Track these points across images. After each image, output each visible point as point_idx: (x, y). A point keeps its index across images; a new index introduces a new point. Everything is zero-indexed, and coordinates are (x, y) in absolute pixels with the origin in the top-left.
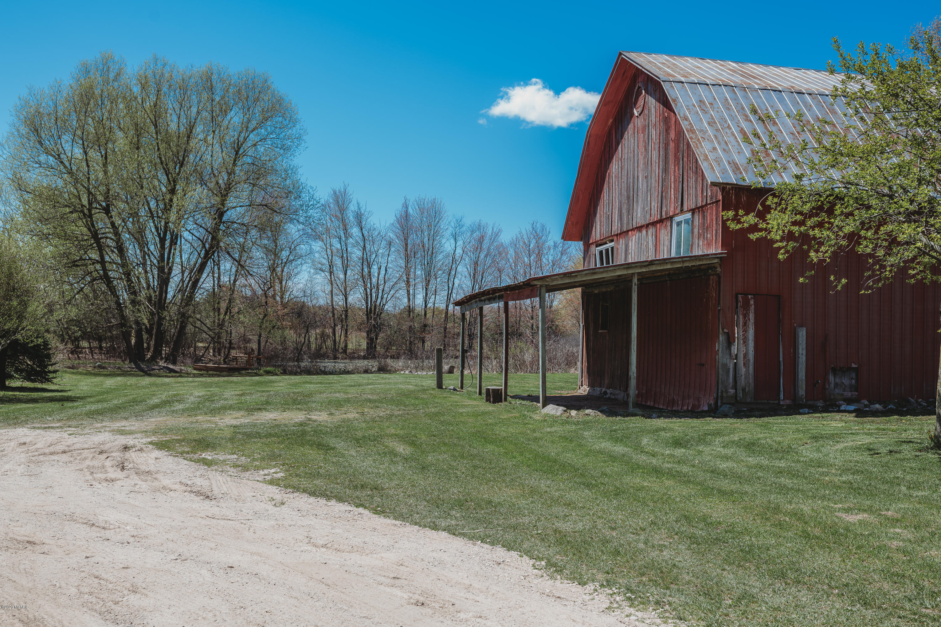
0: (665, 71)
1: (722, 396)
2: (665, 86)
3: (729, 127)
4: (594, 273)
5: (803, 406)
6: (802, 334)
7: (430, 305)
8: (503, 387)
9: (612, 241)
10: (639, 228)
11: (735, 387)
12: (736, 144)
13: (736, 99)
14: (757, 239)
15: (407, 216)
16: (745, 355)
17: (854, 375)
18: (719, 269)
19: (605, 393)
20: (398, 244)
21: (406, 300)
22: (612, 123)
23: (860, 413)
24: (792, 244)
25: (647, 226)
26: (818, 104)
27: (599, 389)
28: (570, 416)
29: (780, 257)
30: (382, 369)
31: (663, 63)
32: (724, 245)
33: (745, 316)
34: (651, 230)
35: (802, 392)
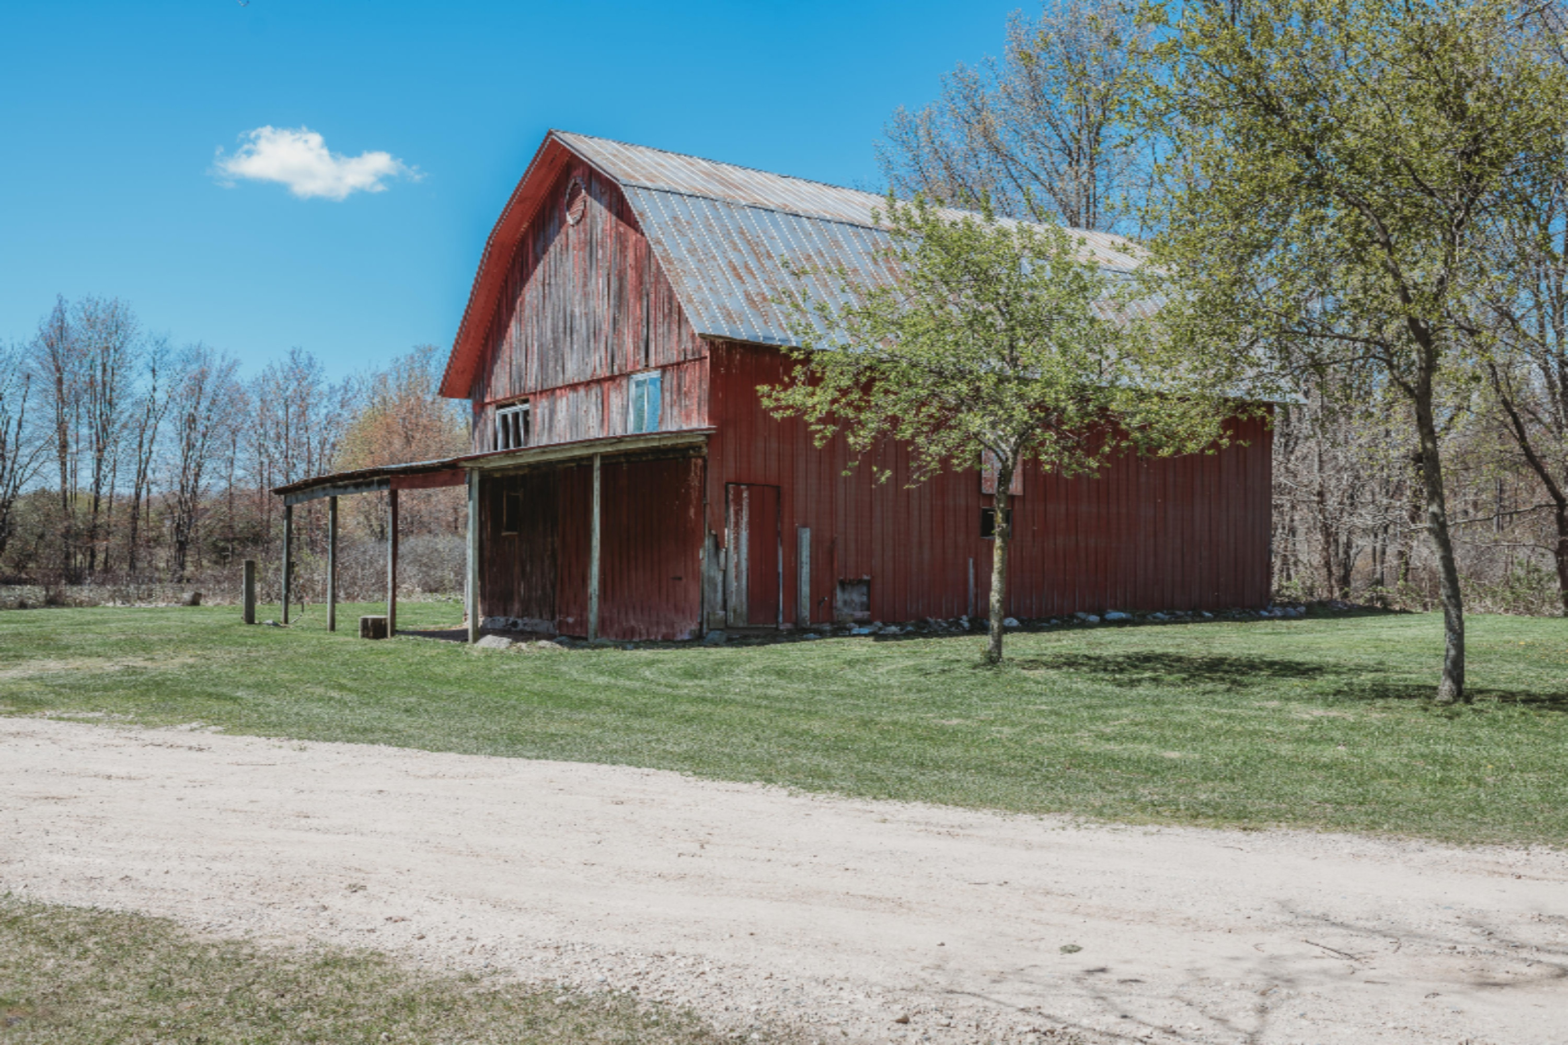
0: (621, 169)
1: (708, 620)
2: (627, 194)
3: (714, 258)
4: (544, 452)
5: (806, 631)
6: (806, 536)
7: (105, 490)
8: (389, 616)
9: (526, 401)
10: (574, 387)
11: (725, 607)
12: (725, 282)
13: (718, 218)
14: (783, 418)
15: (62, 329)
16: (737, 565)
17: (865, 589)
18: (705, 450)
19: (515, 624)
20: (44, 379)
21: (58, 480)
22: (527, 230)
23: (878, 636)
24: (831, 428)
25: (588, 384)
26: (820, 231)
27: (502, 619)
28: (520, 650)
29: (817, 444)
30: (51, 602)
31: (615, 156)
32: (711, 417)
33: (738, 513)
34: (595, 390)
35: (806, 612)
